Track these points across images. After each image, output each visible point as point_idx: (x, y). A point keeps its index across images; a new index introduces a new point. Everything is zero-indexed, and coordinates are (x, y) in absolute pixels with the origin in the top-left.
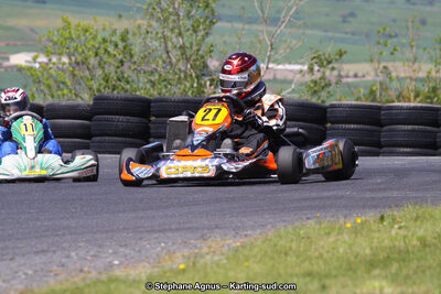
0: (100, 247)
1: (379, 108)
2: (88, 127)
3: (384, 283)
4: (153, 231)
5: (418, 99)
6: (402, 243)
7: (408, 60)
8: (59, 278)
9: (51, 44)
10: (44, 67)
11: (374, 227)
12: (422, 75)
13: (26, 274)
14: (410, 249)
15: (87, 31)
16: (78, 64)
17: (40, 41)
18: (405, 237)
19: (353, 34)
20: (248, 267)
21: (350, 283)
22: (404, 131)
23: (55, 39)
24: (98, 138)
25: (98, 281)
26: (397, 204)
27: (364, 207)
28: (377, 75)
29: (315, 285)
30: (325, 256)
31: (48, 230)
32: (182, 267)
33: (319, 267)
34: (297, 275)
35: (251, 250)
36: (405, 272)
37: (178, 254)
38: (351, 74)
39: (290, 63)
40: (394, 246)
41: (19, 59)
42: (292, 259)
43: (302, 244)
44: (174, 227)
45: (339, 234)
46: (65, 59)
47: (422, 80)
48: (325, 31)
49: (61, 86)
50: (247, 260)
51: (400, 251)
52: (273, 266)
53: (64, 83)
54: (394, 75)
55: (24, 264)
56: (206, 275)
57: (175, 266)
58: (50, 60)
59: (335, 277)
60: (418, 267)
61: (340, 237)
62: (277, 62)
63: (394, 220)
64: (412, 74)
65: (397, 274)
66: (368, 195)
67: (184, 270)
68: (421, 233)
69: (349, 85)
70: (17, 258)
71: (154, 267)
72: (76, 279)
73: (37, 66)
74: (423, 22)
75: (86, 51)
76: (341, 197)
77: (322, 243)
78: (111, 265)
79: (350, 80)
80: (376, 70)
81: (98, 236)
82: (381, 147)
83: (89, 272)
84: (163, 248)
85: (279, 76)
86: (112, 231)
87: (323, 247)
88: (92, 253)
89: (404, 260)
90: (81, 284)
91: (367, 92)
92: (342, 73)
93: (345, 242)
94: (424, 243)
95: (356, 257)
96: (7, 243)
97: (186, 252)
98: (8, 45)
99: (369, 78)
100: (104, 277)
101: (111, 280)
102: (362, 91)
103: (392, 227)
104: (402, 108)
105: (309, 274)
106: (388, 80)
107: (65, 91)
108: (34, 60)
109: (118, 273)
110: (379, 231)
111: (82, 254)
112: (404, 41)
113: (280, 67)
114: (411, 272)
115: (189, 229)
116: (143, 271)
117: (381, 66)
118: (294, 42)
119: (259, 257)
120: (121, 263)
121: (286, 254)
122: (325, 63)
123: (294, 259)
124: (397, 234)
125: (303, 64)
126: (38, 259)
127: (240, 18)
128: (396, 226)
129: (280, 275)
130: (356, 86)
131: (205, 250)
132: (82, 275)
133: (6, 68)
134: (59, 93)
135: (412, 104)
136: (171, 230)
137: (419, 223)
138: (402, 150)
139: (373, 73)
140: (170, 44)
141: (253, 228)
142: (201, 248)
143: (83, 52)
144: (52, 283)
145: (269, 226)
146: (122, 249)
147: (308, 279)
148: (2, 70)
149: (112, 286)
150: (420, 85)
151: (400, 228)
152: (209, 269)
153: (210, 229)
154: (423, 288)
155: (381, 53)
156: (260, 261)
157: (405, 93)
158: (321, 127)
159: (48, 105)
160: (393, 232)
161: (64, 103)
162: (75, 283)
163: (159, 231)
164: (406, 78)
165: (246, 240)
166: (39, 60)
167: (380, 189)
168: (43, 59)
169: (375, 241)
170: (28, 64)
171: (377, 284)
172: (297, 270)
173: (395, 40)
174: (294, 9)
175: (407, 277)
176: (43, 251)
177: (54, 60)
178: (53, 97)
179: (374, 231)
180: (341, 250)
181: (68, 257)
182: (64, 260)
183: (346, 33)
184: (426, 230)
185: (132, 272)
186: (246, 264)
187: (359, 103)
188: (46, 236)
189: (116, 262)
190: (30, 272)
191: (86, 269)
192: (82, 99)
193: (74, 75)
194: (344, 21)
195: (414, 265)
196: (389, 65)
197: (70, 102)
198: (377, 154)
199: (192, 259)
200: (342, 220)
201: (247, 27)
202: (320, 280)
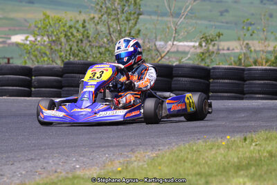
0: (68, 156)
1: (243, 70)
2: (60, 82)
3: (246, 180)
4: (101, 147)
5: (268, 64)
6: (257, 155)
7: (261, 40)
8: (42, 176)
9: (37, 29)
10: (33, 43)
11: (240, 144)
12: (270, 49)
13: (21, 174)
14: (262, 158)
15: (60, 21)
16: (54, 41)
17: (30, 27)
18: (259, 151)
19: (227, 23)
20: (160, 169)
21: (224, 179)
22: (259, 84)
23: (39, 26)
24: (66, 89)
25: (67, 178)
26: (254, 130)
27: (233, 132)
28: (242, 49)
29: (202, 181)
30: (209, 162)
31: (35, 146)
32: (119, 169)
33: (205, 169)
34: (191, 175)
35: (162, 159)
36: (259, 173)
37: (117, 162)
38: (226, 48)
39: (187, 41)
40: (252, 157)
41: (17, 38)
42: (188, 165)
43: (194, 155)
44: (114, 144)
45: (218, 149)
46: (46, 38)
47: (270, 52)
48: (210, 21)
49: (44, 55)
50: (160, 165)
51: (256, 160)
52: (176, 169)
53: (45, 54)
54: (253, 49)
55: (20, 168)
56: (134, 174)
57: (114, 169)
58: (36, 39)
59: (215, 176)
60: (267, 170)
61: (218, 151)
62: (179, 41)
63: (252, 140)
64: (264, 48)
65: (254, 174)
66: (236, 124)
67: (120, 172)
68: (269, 148)
69: (224, 55)
70: (15, 163)
71: (101, 169)
72: (52, 177)
73: (28, 42)
74: (271, 16)
75: (59, 33)
76: (219, 126)
77: (207, 155)
78: (75, 168)
79: (225, 52)
80: (241, 46)
81: (66, 150)
82: (244, 94)
83: (61, 173)
84: (107, 157)
85: (180, 49)
86: (75, 147)
87: (207, 157)
88: (62, 160)
89: (258, 165)
90: (56, 180)
91: (236, 59)
92: (220, 48)
93: (221, 154)
94: (271, 155)
95: (228, 163)
96: (9, 154)
97: (121, 160)
98: (10, 30)
99: (236, 51)
100: (70, 176)
101: (74, 178)
102: (232, 58)
103: (251, 144)
104: (257, 70)
105: (199, 174)
106: (248, 52)
107: (46, 59)
108: (26, 39)
109: (78, 173)
110: (243, 147)
111: (56, 161)
112: (259, 27)
113: (181, 44)
114: (263, 173)
115: (123, 145)
116: (95, 172)
117: (245, 43)
118: (190, 28)
119: (167, 163)
120: (81, 167)
121: (184, 161)
122: (209, 41)
123: (189, 165)
124: (254, 149)
125: (196, 42)
126: (28, 164)
127: (155, 13)
128: (254, 144)
129: (180, 175)
130: (229, 56)
131: (134, 159)
132: (56, 174)
133: (9, 44)
134: (42, 59)
135: (264, 67)
136: (112, 146)
137: (268, 142)
138: (257, 96)
139: (239, 47)
140: (111, 30)
141: (164, 145)
142: (131, 157)
143: (57, 34)
144: (38, 179)
145: (174, 144)
146: (81, 158)
147: (198, 177)
148: (7, 45)
149: (76, 182)
150: (269, 55)
151: (256, 145)
152: (136, 171)
153: (137, 145)
154: (270, 183)
155: (245, 35)
156: (168, 166)
157: (259, 60)
158: (206, 81)
159: (35, 68)
160: (252, 148)
161: (45, 66)
162: (52, 179)
163: (104, 147)
164: (260, 51)
165: (159, 152)
166: (29, 39)
167: (244, 121)
168: (31, 38)
169: (240, 153)
170: (22, 42)
171: (241, 180)
172: (191, 171)
173: (253, 27)
174: (190, 8)
175: (261, 176)
176: (32, 159)
177: (39, 39)
178: (38, 62)
179: (240, 147)
180: (219, 159)
181: (47, 163)
182: (45, 165)
183: (222, 22)
184: (272, 147)
185: (88, 173)
186: (159, 168)
187: (231, 66)
188: (33, 150)
189: (78, 166)
190: (24, 172)
191: (58, 170)
192: (56, 64)
193: (52, 49)
194: (221, 15)
195: (265, 168)
196: (250, 42)
197: (49, 66)
198: (242, 99)
199: (125, 164)
200: (220, 140)
201: (160, 18)
202: (206, 178)
